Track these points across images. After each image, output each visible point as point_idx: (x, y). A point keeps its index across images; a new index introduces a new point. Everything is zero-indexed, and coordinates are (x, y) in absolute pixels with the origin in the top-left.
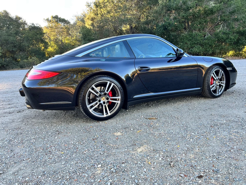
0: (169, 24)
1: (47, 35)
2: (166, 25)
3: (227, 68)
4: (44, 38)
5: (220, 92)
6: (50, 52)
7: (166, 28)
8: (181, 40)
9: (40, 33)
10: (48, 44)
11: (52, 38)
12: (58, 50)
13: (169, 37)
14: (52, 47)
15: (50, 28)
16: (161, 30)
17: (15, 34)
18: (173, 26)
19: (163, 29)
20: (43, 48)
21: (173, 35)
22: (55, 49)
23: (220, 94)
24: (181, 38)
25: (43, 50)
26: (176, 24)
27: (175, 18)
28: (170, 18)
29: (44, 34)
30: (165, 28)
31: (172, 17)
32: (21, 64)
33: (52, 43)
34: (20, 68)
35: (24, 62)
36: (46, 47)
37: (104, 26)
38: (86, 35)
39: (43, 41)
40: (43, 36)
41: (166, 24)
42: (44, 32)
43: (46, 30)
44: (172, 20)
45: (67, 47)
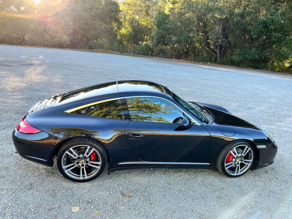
0: (273, 21)
1: (122, 14)
2: (268, 23)
3: (257, 146)
4: (118, 17)
5: (240, 171)
6: (123, 34)
7: (268, 26)
8: (286, 44)
9: (115, 10)
10: (122, 24)
11: (128, 17)
12: (132, 32)
13: (269, 38)
14: (126, 28)
15: (127, 5)
16: (259, 28)
17: (89, 9)
18: (277, 25)
19: (263, 27)
20: (116, 28)
21: (275, 37)
22: (128, 32)
23: (239, 173)
24: (287, 42)
25: (116, 30)
26: (282, 22)
27: (283, 14)
28: (276, 13)
29: (120, 11)
30: (266, 26)
31: (280, 11)
32: (90, 45)
33: (127, 24)
34: (88, 49)
35: (93, 42)
36: (120, 28)
37: (185, 14)
38: (161, 23)
39: (117, 20)
40: (118, 14)
41: (268, 21)
42: (121, 9)
43: (123, 7)
44: (278, 16)
45: (143, 30)
